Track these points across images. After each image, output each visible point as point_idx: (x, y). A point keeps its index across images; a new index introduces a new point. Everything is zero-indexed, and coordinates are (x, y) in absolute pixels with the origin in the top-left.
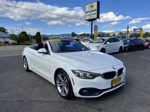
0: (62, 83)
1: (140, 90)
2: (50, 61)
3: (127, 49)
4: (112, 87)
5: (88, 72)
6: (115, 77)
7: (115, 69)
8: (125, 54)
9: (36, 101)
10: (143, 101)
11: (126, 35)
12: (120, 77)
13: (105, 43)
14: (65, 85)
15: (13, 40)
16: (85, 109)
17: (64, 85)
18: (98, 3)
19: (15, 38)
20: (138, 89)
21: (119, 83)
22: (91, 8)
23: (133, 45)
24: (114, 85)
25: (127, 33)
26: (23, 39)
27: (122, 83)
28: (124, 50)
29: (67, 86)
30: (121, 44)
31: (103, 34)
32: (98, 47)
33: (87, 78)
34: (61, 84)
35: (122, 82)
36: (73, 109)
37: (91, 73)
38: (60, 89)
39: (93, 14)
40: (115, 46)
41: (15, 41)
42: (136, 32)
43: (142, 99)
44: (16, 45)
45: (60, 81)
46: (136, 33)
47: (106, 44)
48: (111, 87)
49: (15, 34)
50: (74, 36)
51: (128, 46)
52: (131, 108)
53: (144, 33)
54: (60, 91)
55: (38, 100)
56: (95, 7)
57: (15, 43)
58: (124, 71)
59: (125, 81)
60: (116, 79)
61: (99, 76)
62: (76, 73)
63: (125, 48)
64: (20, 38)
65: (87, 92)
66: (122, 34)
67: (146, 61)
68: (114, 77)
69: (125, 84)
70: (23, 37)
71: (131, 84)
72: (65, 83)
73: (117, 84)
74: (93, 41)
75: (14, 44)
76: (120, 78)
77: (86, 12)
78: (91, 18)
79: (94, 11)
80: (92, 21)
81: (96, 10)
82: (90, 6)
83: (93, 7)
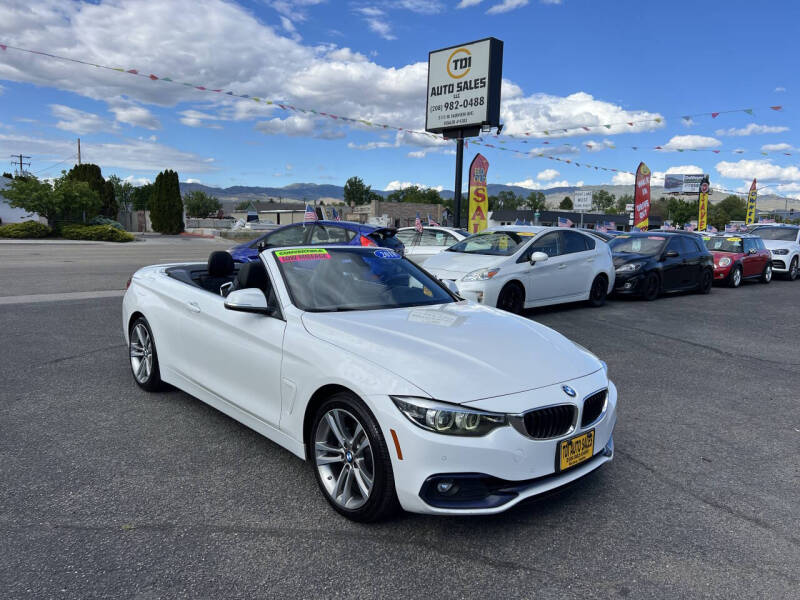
0: (342, 450)
1: (676, 486)
2: (285, 348)
3: (629, 286)
4: (559, 473)
5: (459, 405)
6: (572, 431)
7: (574, 395)
8: (620, 312)
9: (228, 530)
10: (682, 532)
11: (629, 207)
12: (594, 430)
13: (526, 257)
14: (358, 460)
15: (28, 209)
16: (442, 562)
17: (351, 461)
18: (497, 49)
19: (40, 198)
20: (667, 481)
21: (588, 456)
22: (460, 72)
23: (660, 266)
24: (564, 465)
25: (632, 194)
26: (83, 207)
27: (601, 454)
28: (614, 290)
29: (367, 467)
30: (599, 260)
31: (511, 194)
32: (492, 274)
33: (454, 431)
34: (336, 454)
35: (601, 451)
36: (395, 564)
37: (474, 412)
38: (329, 479)
39: (466, 104)
40: (570, 269)
41: (36, 217)
42: (676, 193)
43: (680, 526)
44: (41, 238)
45: (332, 440)
46: (677, 198)
47: (529, 259)
48: (552, 470)
49: (41, 179)
50: (360, 202)
51: (633, 274)
52: (632, 560)
53: (715, 201)
54: (331, 485)
55: (233, 524)
56: (480, 68)
57: (38, 225)
58: (610, 402)
59: (612, 449)
60: (575, 437)
61: (505, 424)
62: (411, 408)
63: (620, 280)
64: (68, 199)
65: (456, 490)
66: (610, 200)
67: (714, 354)
68: (567, 428)
69: (611, 458)
70: (83, 194)
71: (638, 462)
72: (355, 449)
73: (578, 461)
74: (464, 244)
75: (30, 232)
76: (590, 435)
77: (434, 89)
78: (458, 122)
79: (471, 88)
80: (462, 137)
81: (484, 83)
82: (456, 62)
83: (470, 65)
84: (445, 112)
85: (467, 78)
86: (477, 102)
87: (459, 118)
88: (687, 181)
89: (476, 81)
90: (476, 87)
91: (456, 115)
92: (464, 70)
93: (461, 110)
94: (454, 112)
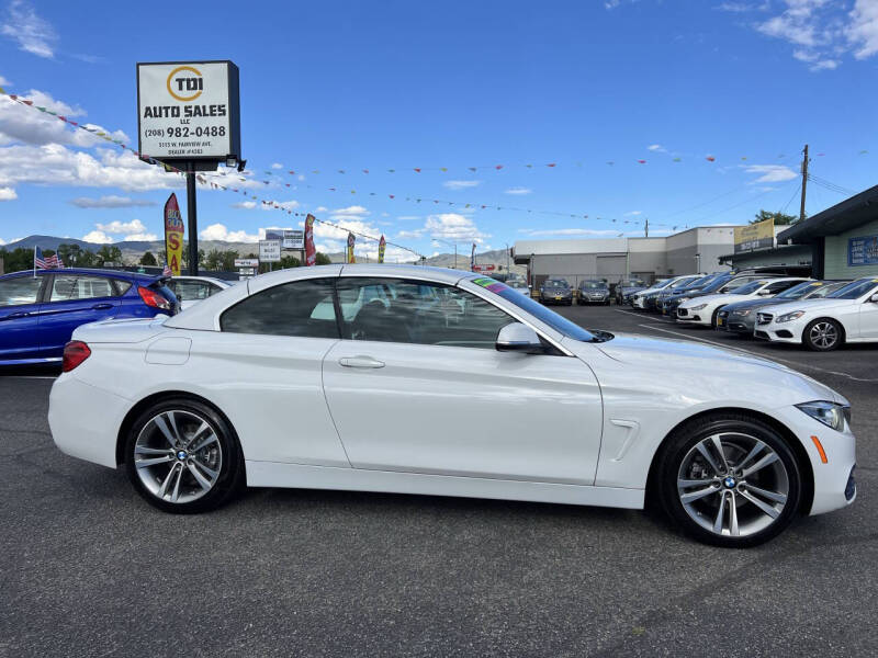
0: (717, 478)
22: (185, 93)
77: (148, 109)
78: (189, 152)
79: (205, 115)
80: (194, 170)
81: (224, 111)
82: (180, 81)
83: (201, 88)
84: (166, 138)
85: (199, 102)
86: (215, 132)
87: (192, 148)
88: (288, 237)
89: (211, 107)
90: (212, 115)
91: (187, 144)
92: (194, 93)
93: (193, 138)
94: (182, 140)
